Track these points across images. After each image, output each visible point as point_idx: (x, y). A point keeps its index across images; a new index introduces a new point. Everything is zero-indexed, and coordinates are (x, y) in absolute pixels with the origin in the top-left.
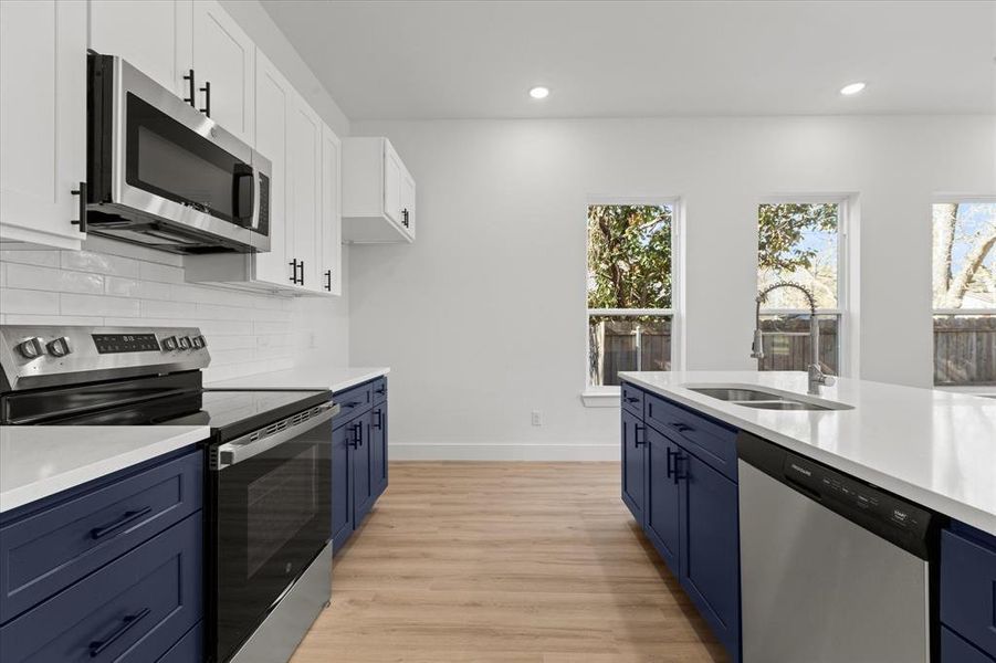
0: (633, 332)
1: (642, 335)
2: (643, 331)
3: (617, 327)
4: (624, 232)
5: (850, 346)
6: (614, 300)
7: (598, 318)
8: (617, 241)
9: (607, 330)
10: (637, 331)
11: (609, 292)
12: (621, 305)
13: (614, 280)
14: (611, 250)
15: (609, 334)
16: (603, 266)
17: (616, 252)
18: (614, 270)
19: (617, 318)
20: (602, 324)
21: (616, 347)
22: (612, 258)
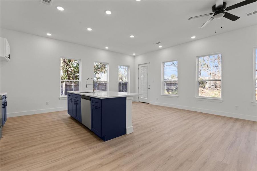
0: (72, 85)
1: (74, 85)
2: (74, 84)
3: (68, 84)
4: (69, 63)
5: (108, 86)
6: (67, 77)
7: (63, 82)
8: (68, 65)
9: (65, 84)
10: (73, 84)
11: (66, 76)
12: (69, 79)
13: (67, 73)
14: (67, 67)
15: (66, 85)
16: (65, 70)
17: (68, 67)
18: (67, 71)
19: (68, 82)
20: (64, 83)
21: (68, 88)
22: (67, 68)
